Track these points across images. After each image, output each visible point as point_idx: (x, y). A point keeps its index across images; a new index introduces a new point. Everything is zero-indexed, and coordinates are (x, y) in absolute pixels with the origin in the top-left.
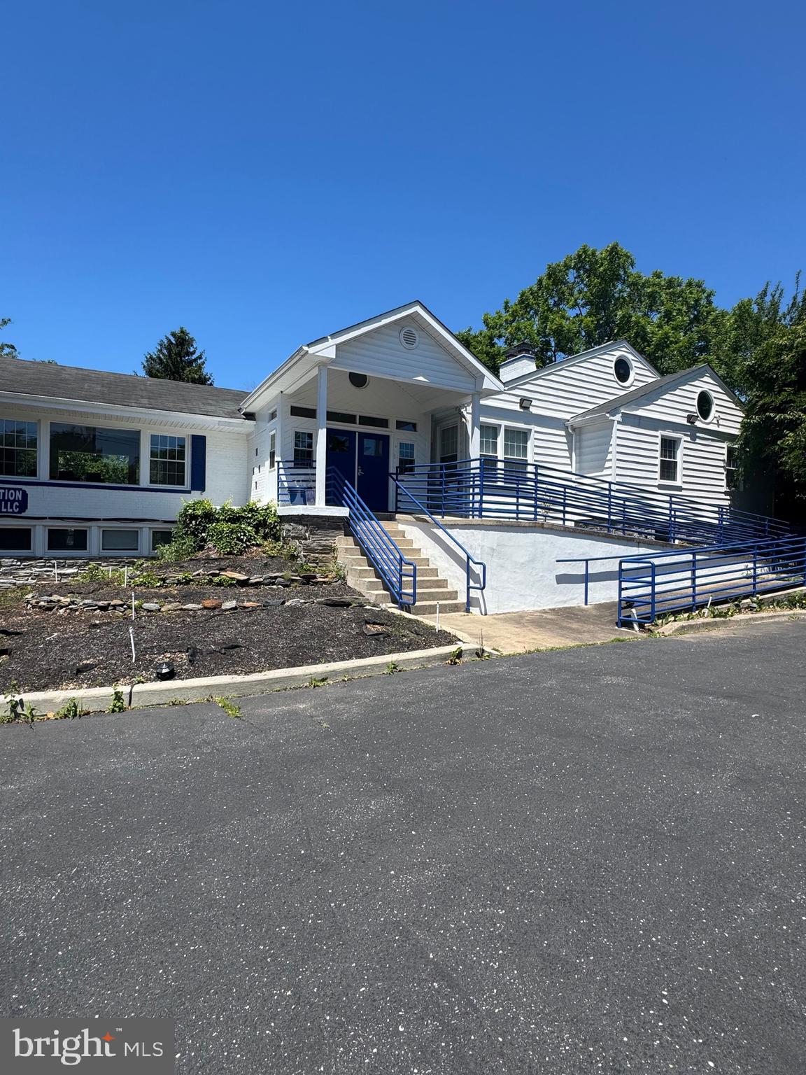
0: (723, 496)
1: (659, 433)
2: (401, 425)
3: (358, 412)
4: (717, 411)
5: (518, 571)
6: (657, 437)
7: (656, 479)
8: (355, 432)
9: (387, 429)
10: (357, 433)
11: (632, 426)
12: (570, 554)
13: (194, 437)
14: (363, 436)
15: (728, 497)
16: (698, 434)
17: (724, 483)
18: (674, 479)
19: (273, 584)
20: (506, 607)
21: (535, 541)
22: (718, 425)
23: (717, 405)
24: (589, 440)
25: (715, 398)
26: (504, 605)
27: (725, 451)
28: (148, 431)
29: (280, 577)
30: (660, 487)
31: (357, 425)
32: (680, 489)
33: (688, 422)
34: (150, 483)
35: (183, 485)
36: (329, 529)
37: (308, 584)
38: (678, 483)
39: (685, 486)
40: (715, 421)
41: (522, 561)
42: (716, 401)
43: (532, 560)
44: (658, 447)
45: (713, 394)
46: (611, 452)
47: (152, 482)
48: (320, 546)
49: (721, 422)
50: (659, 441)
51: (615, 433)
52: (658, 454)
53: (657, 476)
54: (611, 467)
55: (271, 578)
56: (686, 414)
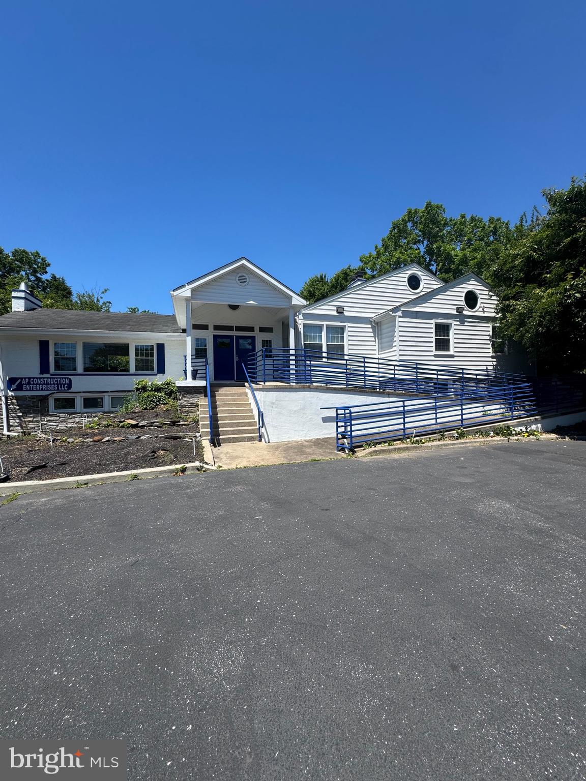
0: (490, 359)
1: (433, 321)
2: (262, 330)
3: (234, 324)
4: (481, 303)
5: (292, 415)
6: (432, 323)
7: (433, 351)
8: (233, 336)
9: (254, 333)
11: (410, 318)
12: (332, 404)
13: (158, 345)
14: (238, 338)
15: (495, 360)
16: (465, 320)
17: (491, 350)
18: (448, 349)
19: (152, 426)
20: (283, 438)
21: (304, 397)
22: (484, 312)
23: (481, 298)
24: (385, 329)
25: (480, 294)
26: (282, 437)
27: (490, 329)
28: (133, 343)
29: (157, 422)
30: (435, 356)
31: (234, 332)
32: (453, 356)
33: (457, 312)
34: (136, 371)
35: (154, 371)
36: (194, 393)
37: (175, 426)
38: (451, 352)
39: (456, 354)
40: (481, 309)
41: (295, 409)
42: (480, 296)
43: (303, 408)
44: (433, 330)
45: (478, 292)
46: (396, 336)
47: (136, 370)
48: (189, 403)
49: (485, 310)
50: (433, 326)
51: (397, 324)
52: (433, 335)
53: (433, 349)
54: (396, 346)
55: (151, 423)
56: (455, 307)
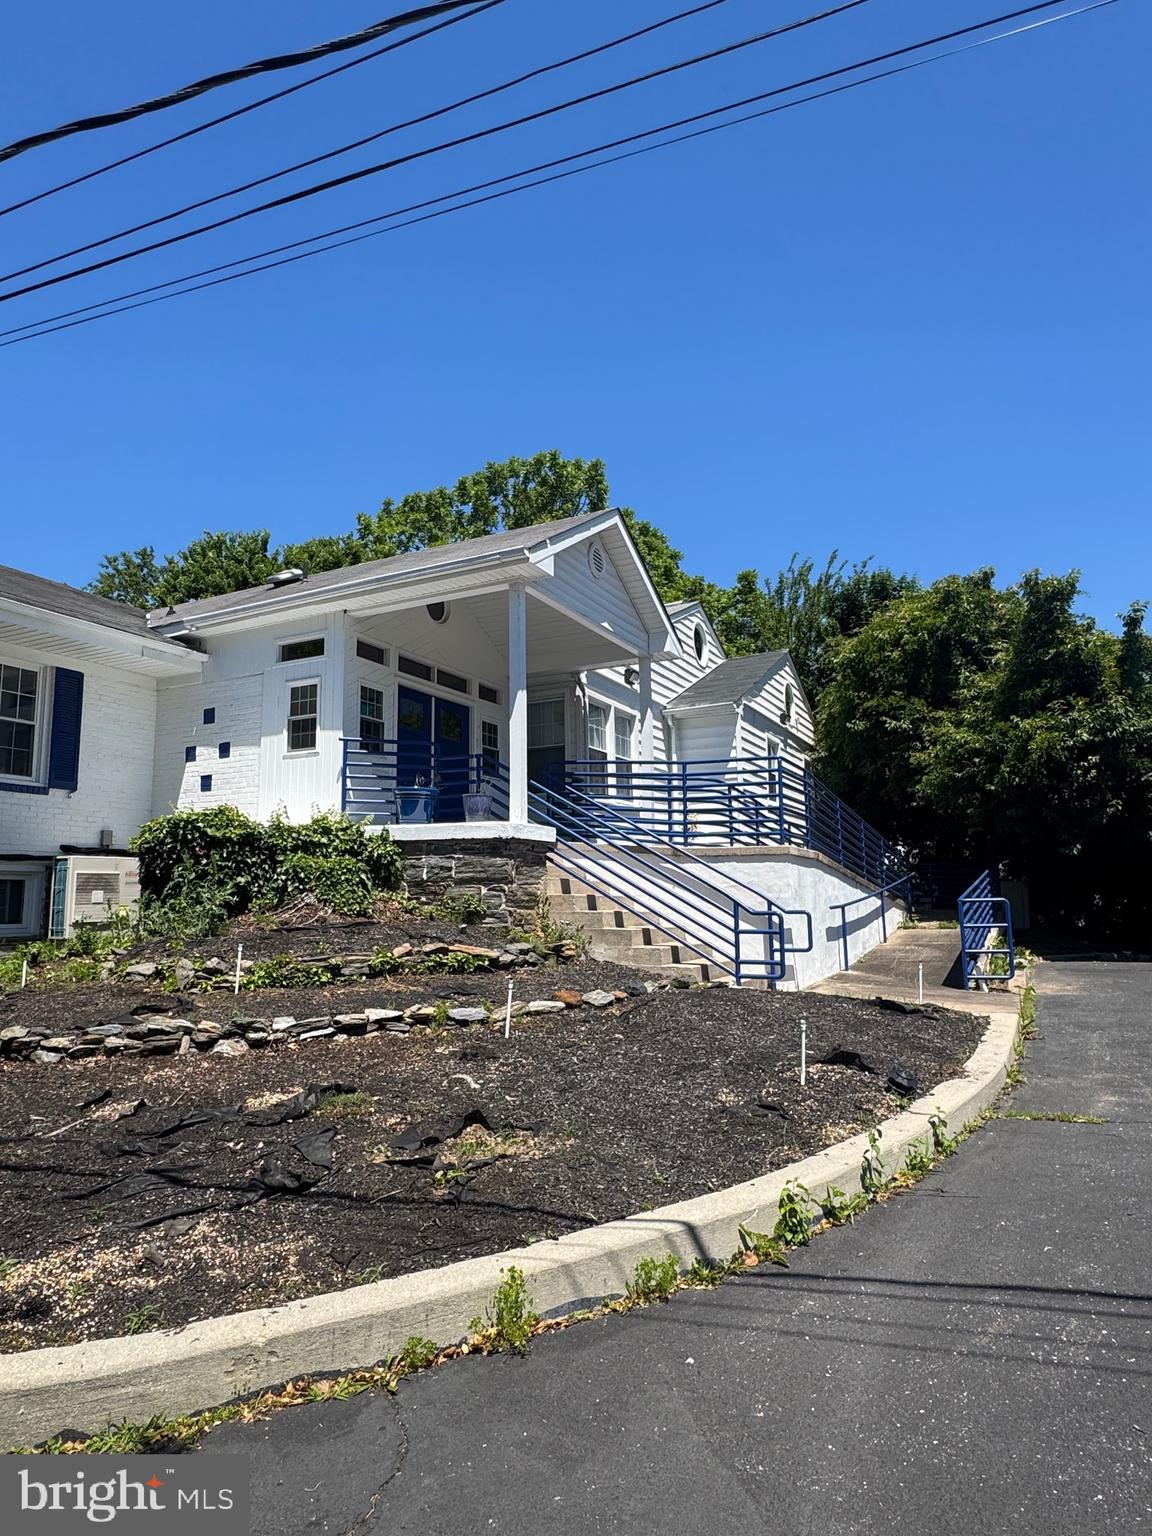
1: (765, 735)
2: (485, 692)
3: (436, 662)
4: (796, 712)
6: (765, 740)
8: (431, 697)
9: (467, 695)
10: (433, 699)
11: (749, 722)
13: (61, 673)
14: (441, 704)
16: (788, 741)
22: (798, 730)
23: (795, 703)
24: (692, 737)
31: (435, 685)
33: (781, 722)
35: (28, 773)
36: (533, 863)
40: (795, 725)
42: (794, 699)
44: (766, 754)
45: (793, 690)
48: (527, 894)
49: (799, 726)
50: (766, 745)
52: (766, 764)
53: (767, 793)
56: (779, 713)
